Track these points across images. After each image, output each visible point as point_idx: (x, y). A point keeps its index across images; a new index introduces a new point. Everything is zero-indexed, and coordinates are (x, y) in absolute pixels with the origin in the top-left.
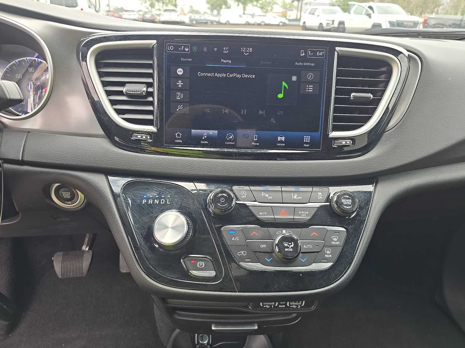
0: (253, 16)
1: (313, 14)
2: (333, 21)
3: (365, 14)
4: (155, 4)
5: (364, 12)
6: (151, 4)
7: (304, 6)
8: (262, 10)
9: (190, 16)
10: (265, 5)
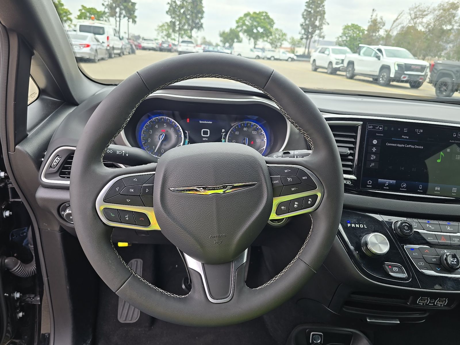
0: (263, 50)
1: (324, 53)
2: (343, 61)
3: (374, 56)
4: (171, 34)
5: (373, 55)
6: (167, 34)
7: (312, 44)
8: (272, 46)
9: (204, 47)
10: (275, 41)
